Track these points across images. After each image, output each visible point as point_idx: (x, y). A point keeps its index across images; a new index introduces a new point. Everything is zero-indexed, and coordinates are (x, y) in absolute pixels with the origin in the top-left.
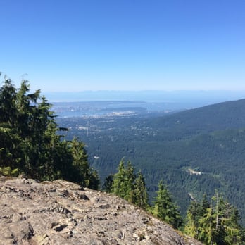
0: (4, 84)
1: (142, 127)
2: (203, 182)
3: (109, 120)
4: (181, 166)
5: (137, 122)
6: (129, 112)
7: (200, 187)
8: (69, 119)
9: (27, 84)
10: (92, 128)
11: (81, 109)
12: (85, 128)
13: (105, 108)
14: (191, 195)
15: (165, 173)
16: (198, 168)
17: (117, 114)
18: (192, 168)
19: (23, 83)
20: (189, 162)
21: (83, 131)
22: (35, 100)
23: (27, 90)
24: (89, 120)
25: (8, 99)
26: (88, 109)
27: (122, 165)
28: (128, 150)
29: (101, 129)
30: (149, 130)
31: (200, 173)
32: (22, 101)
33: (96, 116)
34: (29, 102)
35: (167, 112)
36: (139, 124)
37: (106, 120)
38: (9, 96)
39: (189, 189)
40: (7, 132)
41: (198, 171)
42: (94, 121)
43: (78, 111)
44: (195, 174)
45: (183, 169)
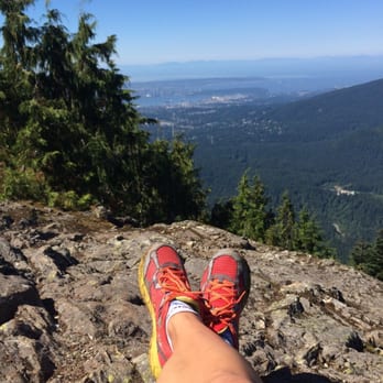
0: (47, 20)
1: (259, 121)
2: (356, 207)
3: (206, 110)
4: (323, 182)
5: (253, 113)
6: (239, 96)
7: (352, 214)
8: (144, 109)
9: (89, 22)
10: (180, 124)
11: (162, 93)
12: (169, 124)
13: (200, 90)
14: (336, 226)
15: (296, 193)
16: (350, 184)
17: (220, 99)
18: (341, 185)
19: (83, 19)
20: (335, 175)
21: (167, 127)
22: (108, 57)
23: (91, 35)
24: (175, 110)
25: (56, 51)
26: (173, 93)
27: (246, 182)
28: (237, 157)
29: (194, 125)
30: (272, 125)
31: (353, 193)
32: (84, 57)
33: (185, 104)
34: (96, 61)
35: (302, 94)
36: (255, 115)
37: (202, 110)
38: (57, 45)
39: (334, 217)
40: (61, 119)
41: (350, 189)
42: (183, 113)
43: (157, 96)
44: (345, 195)
45: (325, 187)
